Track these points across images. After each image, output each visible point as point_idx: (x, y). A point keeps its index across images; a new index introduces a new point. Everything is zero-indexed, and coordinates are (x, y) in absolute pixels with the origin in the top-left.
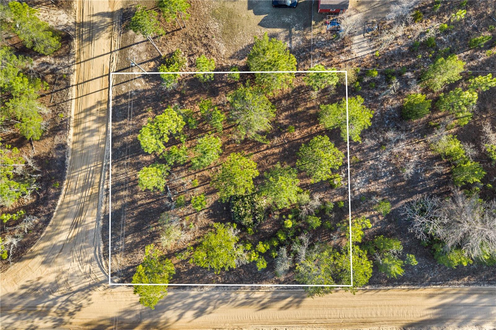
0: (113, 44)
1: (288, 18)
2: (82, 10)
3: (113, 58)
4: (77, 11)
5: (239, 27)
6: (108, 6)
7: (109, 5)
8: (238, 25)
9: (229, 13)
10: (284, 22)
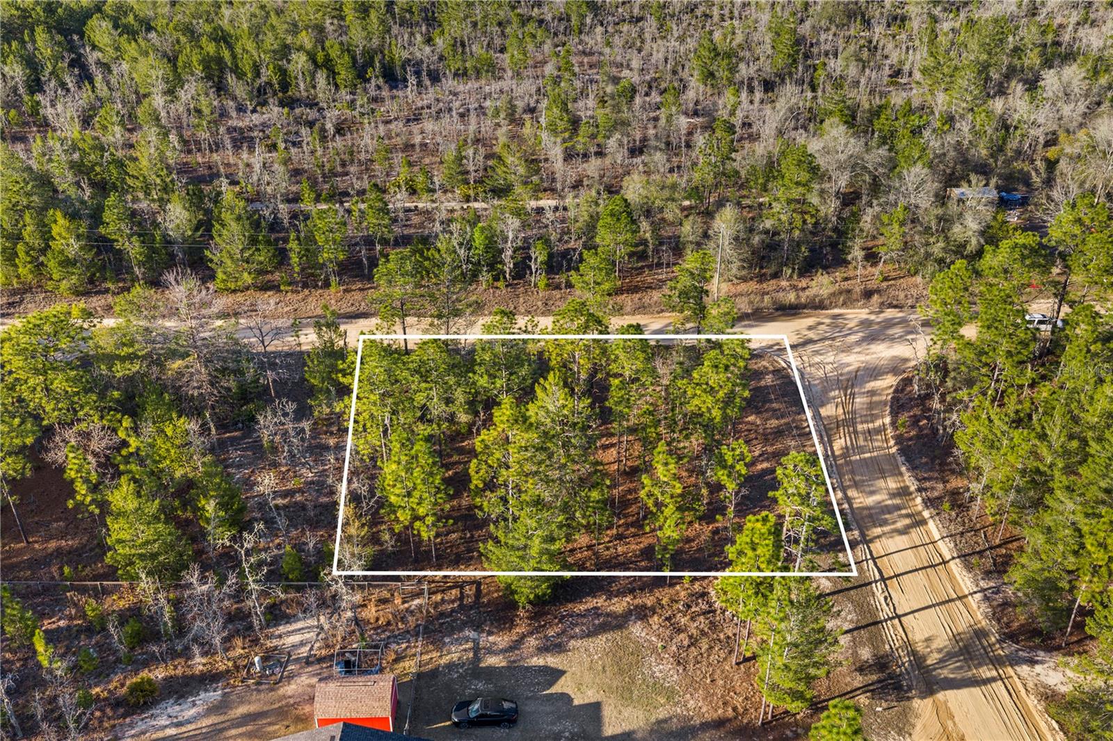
0: (900, 629)
1: (476, 690)
2: (1013, 694)
3: (888, 605)
4: (1023, 692)
5: (600, 668)
6: (949, 704)
7: (947, 708)
8: (604, 670)
9: (631, 698)
10: (488, 681)
